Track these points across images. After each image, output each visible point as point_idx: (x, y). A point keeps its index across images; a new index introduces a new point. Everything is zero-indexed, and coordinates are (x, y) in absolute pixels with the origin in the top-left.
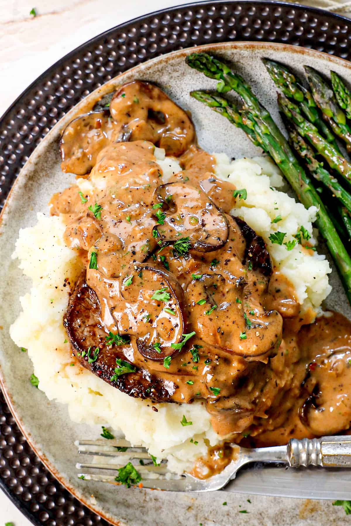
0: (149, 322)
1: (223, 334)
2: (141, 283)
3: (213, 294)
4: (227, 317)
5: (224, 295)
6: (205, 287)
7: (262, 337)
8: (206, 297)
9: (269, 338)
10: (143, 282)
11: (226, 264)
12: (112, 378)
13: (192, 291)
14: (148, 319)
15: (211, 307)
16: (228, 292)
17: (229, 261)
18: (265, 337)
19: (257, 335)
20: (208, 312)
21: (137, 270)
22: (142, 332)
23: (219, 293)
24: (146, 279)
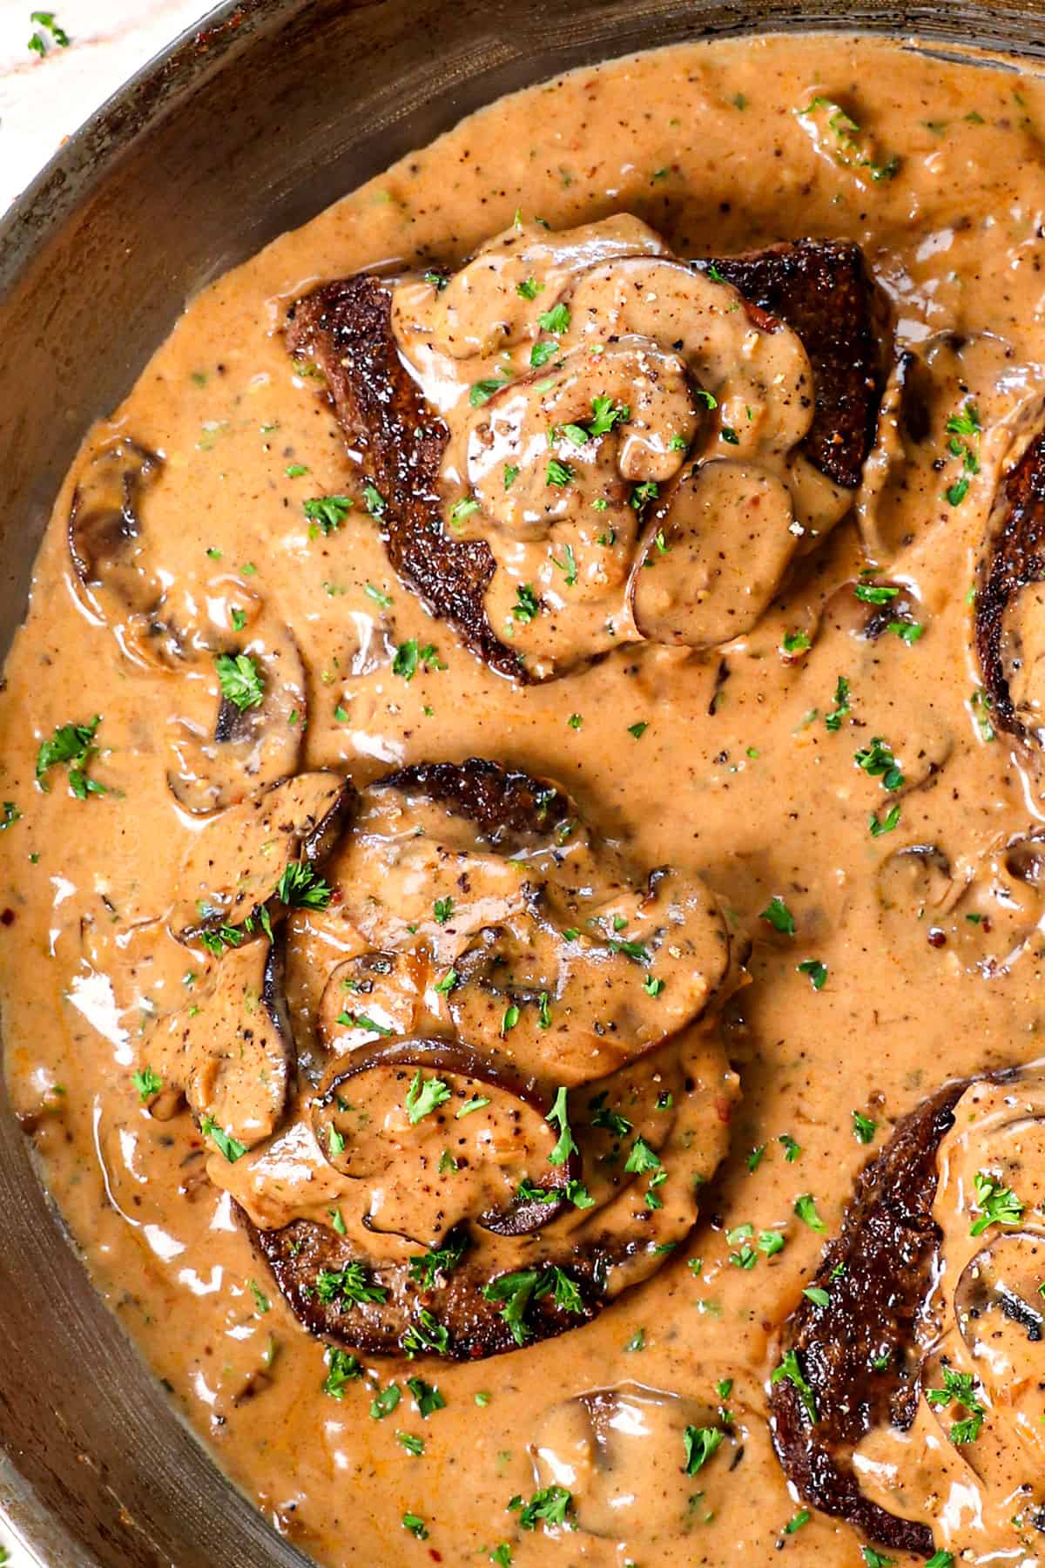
0: (460, 1167)
1: (614, 1028)
2: (361, 1118)
3: (512, 978)
4: (586, 988)
5: (531, 958)
6: (483, 984)
7: (688, 948)
8: (507, 1000)
9: (704, 934)
10: (363, 1112)
11: (467, 889)
12: (517, 1337)
13: (471, 1017)
14: (453, 1164)
15: (538, 1005)
16: (532, 942)
17: (464, 877)
18: (697, 943)
19: (677, 956)
20: (543, 1021)
21: (325, 1104)
22: (470, 1200)
23: (517, 964)
24: (361, 1101)
